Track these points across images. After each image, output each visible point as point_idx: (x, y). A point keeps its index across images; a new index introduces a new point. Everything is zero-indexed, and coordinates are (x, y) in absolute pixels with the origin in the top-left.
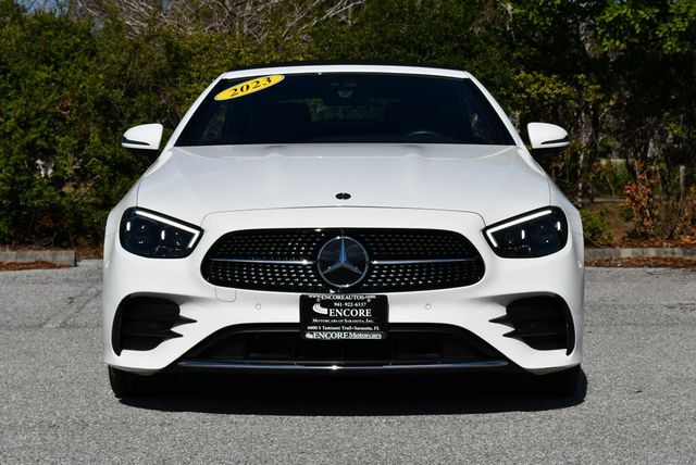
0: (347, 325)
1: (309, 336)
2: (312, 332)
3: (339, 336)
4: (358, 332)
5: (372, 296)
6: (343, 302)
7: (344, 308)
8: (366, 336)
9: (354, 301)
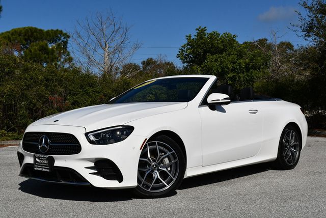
0: (43, 166)
1: (35, 169)
2: (36, 167)
3: (41, 169)
4: (45, 168)
5: (47, 156)
6: (42, 157)
7: (42, 160)
8: (46, 170)
9: (44, 158)
